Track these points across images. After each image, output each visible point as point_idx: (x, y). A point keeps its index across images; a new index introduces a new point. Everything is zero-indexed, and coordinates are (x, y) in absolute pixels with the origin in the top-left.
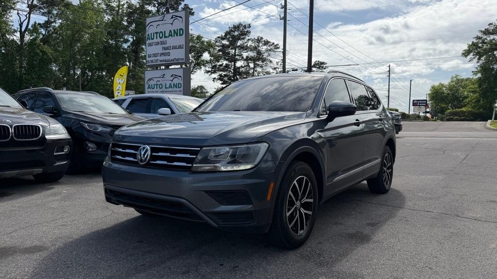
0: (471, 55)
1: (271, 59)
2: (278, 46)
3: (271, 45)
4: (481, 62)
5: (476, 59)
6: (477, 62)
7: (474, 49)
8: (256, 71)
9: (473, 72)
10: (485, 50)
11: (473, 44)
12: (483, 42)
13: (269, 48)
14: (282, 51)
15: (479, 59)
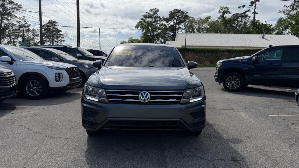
0: (139, 28)
1: (16, 15)
2: (21, 6)
3: (15, 5)
4: (143, 32)
5: (141, 30)
6: (142, 32)
7: (140, 25)
8: (3, 22)
9: (140, 37)
10: (145, 26)
11: (140, 22)
12: (144, 22)
13: (14, 6)
14: (39, 12)
15: (143, 30)
